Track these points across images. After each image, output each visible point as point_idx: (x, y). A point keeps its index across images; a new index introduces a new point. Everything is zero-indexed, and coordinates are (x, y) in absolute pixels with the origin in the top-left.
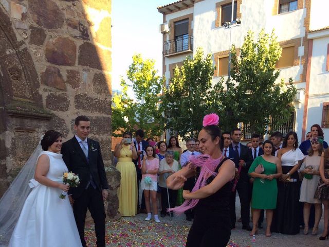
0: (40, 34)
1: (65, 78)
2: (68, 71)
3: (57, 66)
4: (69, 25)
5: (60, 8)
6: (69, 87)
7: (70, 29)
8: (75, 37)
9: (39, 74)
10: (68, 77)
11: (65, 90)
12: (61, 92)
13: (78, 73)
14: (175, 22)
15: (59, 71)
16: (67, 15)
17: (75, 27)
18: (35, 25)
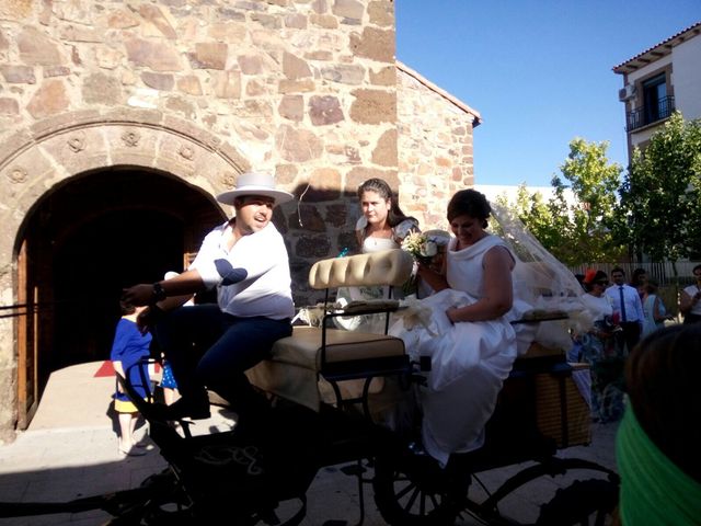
0: (290, 171)
1: (324, 216)
2: (328, 207)
3: (313, 204)
4: (331, 151)
5: (318, 135)
6: (329, 226)
7: (332, 156)
8: (340, 164)
9: (287, 217)
10: (328, 214)
11: (325, 230)
12: (318, 234)
13: (344, 206)
14: (643, 82)
15: (315, 209)
16: (327, 141)
17: (340, 153)
18: (283, 162)
